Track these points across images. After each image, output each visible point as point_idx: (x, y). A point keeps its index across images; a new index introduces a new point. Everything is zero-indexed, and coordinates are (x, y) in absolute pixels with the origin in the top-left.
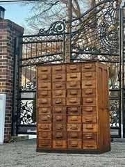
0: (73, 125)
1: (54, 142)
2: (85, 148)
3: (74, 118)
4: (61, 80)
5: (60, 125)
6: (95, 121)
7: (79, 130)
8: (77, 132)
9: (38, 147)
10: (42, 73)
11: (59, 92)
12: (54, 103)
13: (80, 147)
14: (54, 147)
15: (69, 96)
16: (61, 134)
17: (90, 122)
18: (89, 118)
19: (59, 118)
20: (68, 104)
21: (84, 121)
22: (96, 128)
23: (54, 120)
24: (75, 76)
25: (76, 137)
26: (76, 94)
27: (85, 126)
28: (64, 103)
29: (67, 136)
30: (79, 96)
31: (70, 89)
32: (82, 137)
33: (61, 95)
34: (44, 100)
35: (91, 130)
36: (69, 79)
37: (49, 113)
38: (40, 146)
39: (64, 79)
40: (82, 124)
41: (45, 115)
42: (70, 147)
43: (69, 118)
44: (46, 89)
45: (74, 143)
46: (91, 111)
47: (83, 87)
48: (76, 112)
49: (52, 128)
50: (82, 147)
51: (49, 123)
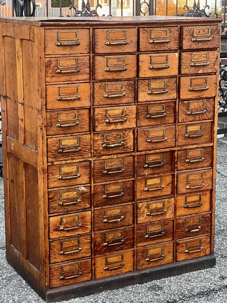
1: (100, 261)
5: (116, 211)
8: (164, 223)
13: (170, 258)
28: (130, 143)
31: (147, 104)
34: (69, 142)
35: (197, 210)
43: (140, 186)
50: (175, 259)
51: (85, 210)
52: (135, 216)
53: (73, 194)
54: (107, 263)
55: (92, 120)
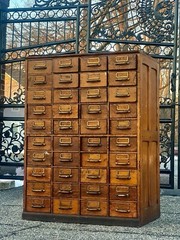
0: (93, 172)
1: (56, 202)
2: (113, 214)
3: (94, 157)
6: (133, 164)
7: (103, 180)
8: (100, 185)
9: (25, 210)
10: (36, 72)
11: (66, 108)
12: (57, 128)
13: (104, 212)
14: (57, 210)
15: (85, 116)
16: (69, 187)
17: (125, 167)
18: (123, 158)
19: (66, 156)
20: (84, 131)
21: (113, 164)
22: (135, 178)
23: (57, 161)
24: (96, 78)
25: (97, 194)
26: (98, 113)
27: (114, 173)
28: (76, 129)
29: (80, 192)
30: (105, 116)
31: (88, 104)
32: (109, 193)
33: (69, 114)
34: (39, 124)
35: (126, 182)
36: (84, 84)
37: (48, 147)
38: (29, 208)
40: (109, 169)
41: (41, 151)
42: (85, 212)
43: (85, 158)
44: (44, 102)
45: (94, 204)
46: (127, 146)
48: (99, 146)
49: (52, 176)
51: (48, 166)
52: (80, 177)
53: (41, 156)
54: (61, 205)
55: (52, 112)
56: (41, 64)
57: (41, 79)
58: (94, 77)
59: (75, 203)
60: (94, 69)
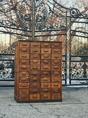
0: (45, 84)
4: (37, 53)
5: (36, 84)
7: (49, 87)
10: (23, 46)
11: (35, 61)
12: (31, 68)
13: (49, 98)
14: (31, 99)
15: (42, 64)
16: (36, 90)
19: (35, 78)
23: (31, 80)
25: (47, 92)
26: (47, 63)
27: (52, 84)
28: (39, 68)
29: (40, 91)
30: (50, 64)
31: (44, 59)
33: (37, 63)
34: (24, 66)
35: (57, 87)
36: (42, 52)
38: (20, 99)
39: (39, 52)
42: (42, 98)
43: (42, 79)
44: (26, 58)
45: (45, 95)
46: (58, 74)
47: (53, 58)
49: (30, 86)
50: (51, 98)
51: (28, 82)
52: (40, 86)
54: (33, 96)
55: (30, 62)
56: (25, 43)
57: (25, 49)
58: (46, 50)
59: (38, 95)
60: (46, 47)
